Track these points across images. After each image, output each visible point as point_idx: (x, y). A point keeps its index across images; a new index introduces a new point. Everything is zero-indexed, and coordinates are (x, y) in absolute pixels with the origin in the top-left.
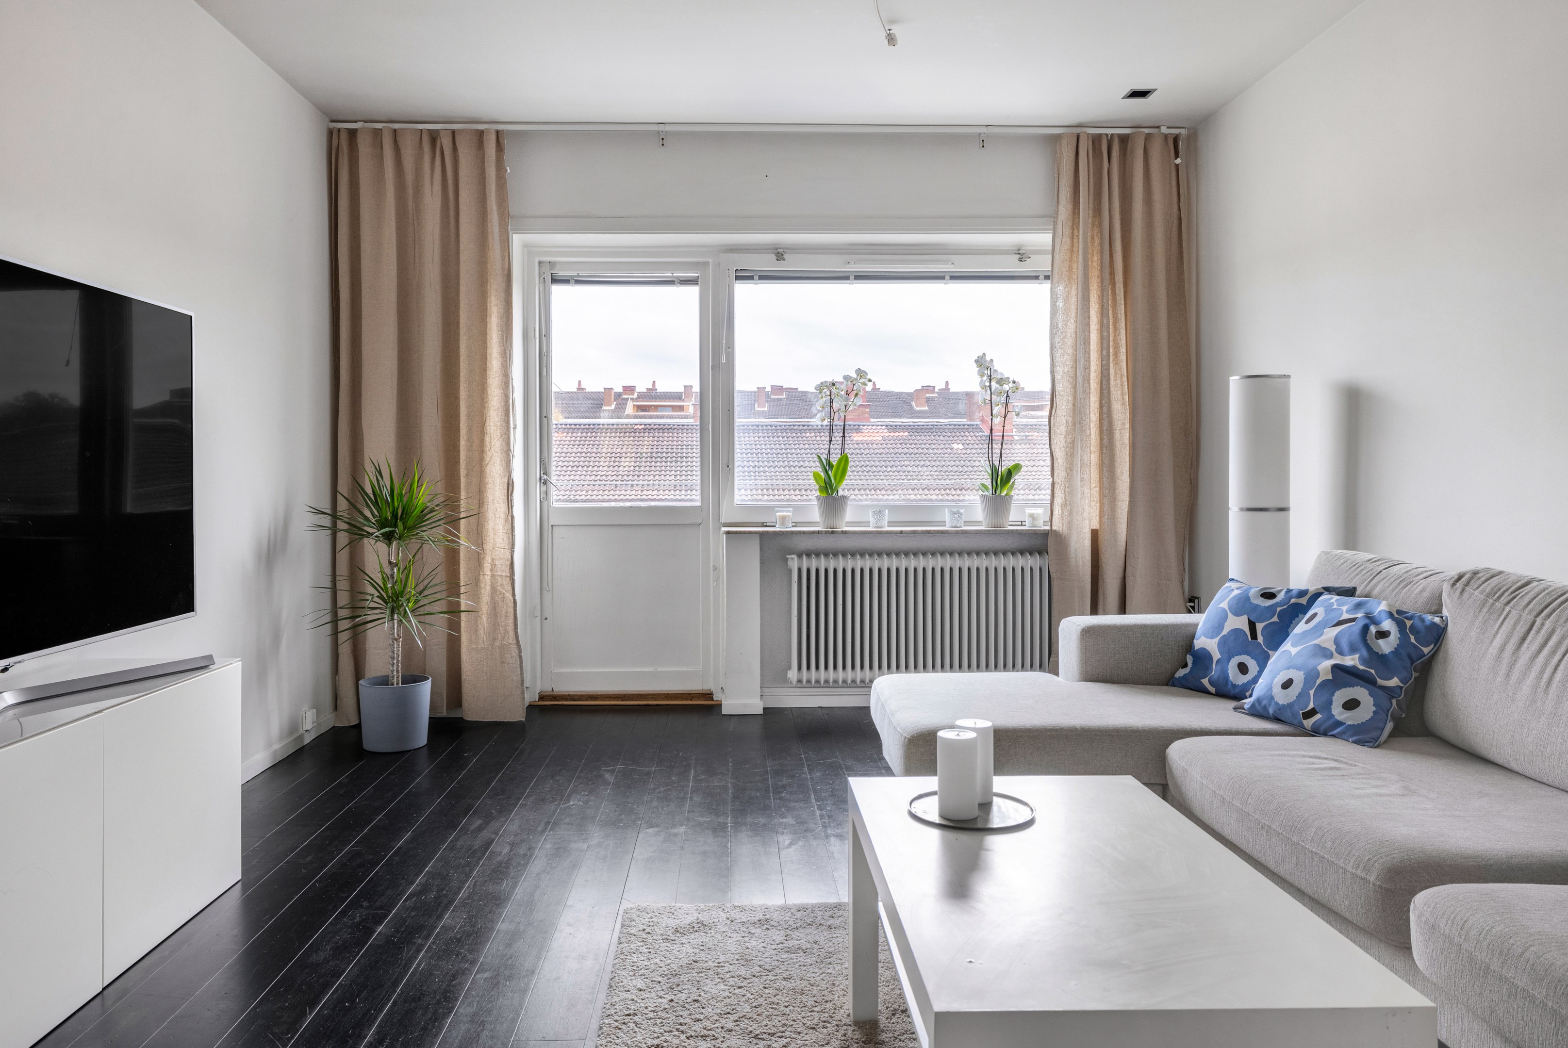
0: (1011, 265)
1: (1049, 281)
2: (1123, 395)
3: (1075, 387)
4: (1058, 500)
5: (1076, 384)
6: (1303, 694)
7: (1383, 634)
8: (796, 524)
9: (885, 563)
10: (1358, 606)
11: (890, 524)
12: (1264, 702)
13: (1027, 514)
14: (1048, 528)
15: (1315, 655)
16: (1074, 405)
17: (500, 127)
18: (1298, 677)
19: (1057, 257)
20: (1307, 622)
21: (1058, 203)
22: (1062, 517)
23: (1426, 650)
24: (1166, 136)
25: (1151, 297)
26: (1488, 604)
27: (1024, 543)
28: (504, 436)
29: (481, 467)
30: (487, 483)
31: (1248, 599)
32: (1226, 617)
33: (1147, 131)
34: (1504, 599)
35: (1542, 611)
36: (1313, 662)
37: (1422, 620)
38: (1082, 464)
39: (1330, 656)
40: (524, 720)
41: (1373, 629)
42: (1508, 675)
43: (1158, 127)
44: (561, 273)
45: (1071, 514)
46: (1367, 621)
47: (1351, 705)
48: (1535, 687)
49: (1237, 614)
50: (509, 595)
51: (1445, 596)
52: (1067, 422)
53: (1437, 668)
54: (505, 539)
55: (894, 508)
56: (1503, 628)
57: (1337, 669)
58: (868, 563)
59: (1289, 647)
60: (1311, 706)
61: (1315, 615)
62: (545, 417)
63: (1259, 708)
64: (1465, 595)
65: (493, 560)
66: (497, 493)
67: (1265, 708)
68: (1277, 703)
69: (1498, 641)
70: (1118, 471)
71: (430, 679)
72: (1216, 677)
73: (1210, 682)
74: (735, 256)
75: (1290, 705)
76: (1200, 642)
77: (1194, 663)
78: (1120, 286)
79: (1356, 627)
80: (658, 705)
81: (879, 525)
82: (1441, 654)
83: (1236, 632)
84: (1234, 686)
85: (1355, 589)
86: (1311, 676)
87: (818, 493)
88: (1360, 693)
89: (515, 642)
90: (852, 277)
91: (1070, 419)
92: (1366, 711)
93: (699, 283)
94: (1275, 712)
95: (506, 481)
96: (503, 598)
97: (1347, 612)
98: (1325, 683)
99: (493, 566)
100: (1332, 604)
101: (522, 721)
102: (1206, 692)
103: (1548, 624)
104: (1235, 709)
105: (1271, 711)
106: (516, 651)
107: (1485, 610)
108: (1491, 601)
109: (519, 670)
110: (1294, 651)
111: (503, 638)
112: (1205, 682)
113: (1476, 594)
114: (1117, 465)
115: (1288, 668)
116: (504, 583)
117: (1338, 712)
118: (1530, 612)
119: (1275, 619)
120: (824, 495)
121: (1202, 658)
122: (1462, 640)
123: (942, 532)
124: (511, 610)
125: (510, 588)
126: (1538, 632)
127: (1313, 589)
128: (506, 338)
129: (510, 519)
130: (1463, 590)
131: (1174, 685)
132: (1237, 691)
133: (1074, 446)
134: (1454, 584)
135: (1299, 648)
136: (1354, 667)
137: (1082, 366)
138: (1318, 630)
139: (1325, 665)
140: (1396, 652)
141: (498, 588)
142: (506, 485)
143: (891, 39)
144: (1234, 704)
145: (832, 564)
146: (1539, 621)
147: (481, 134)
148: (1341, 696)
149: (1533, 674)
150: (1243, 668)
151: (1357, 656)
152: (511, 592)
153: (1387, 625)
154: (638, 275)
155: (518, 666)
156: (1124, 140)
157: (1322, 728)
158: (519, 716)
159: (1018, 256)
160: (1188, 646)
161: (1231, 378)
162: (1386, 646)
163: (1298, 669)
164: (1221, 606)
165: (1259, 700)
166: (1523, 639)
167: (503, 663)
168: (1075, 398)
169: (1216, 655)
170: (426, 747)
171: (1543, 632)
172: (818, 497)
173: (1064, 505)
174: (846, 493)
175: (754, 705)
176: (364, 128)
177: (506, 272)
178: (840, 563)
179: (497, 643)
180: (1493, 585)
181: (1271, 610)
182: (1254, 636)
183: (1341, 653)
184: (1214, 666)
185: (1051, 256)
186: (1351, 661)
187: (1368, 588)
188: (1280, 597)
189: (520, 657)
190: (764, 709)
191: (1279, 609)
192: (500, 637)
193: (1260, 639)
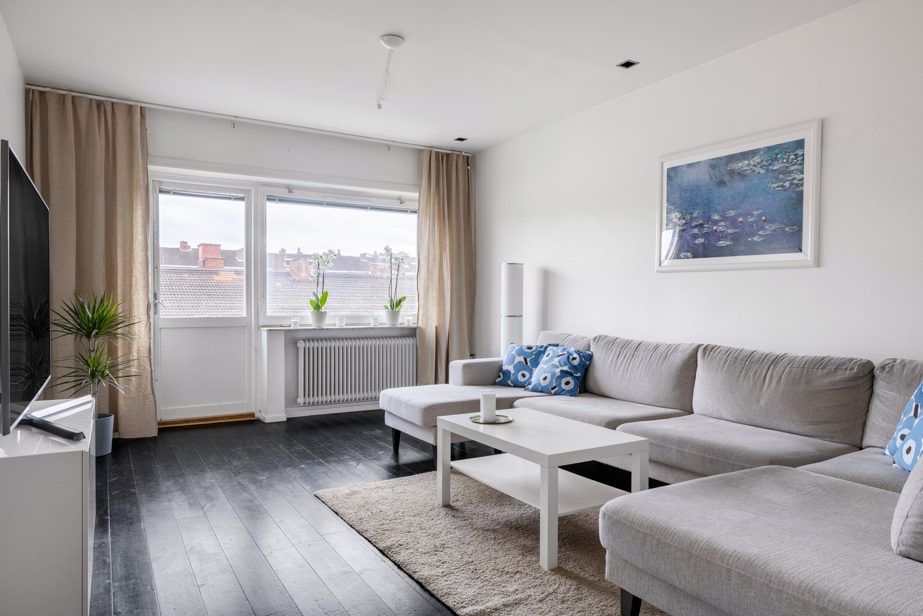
0: (397, 205)
1: (417, 214)
2: (447, 267)
3: (428, 263)
4: (421, 313)
5: (429, 262)
6: (551, 382)
7: (574, 359)
8: (301, 325)
9: (346, 343)
10: (564, 350)
11: (346, 325)
12: (537, 386)
13: (405, 320)
14: (416, 326)
15: (553, 367)
16: (428, 271)
17: (143, 105)
18: (549, 376)
19: (421, 204)
20: (547, 356)
21: (421, 179)
22: (422, 321)
23: (587, 363)
24: (464, 156)
25: (458, 225)
26: (606, 346)
27: (405, 332)
28: (146, 278)
29: (130, 295)
30: (134, 304)
31: (523, 350)
32: (515, 357)
33: (457, 153)
34: (611, 344)
35: (623, 347)
36: (553, 370)
37: (586, 353)
38: (432, 297)
39: (558, 367)
40: (157, 435)
41: (571, 357)
42: (615, 368)
43: (461, 152)
44: (165, 188)
45: (427, 319)
46: (569, 355)
47: (567, 383)
48: (623, 371)
49: (519, 356)
50: (148, 367)
51: (591, 344)
52: (424, 278)
53: (591, 369)
54: (146, 335)
55: (348, 317)
56: (612, 354)
57: (562, 371)
58: (337, 344)
59: (541, 365)
60: (554, 385)
61: (549, 354)
62: (156, 268)
63: (535, 388)
64: (598, 343)
65: (138, 347)
66: (141, 310)
67: (537, 388)
68: (542, 386)
69: (611, 358)
70: (446, 300)
71: (113, 415)
72: (513, 380)
73: (512, 382)
74: (268, 188)
75: (547, 386)
76: (505, 368)
77: (503, 375)
78: (446, 219)
79: (565, 357)
80: (225, 422)
81: (341, 325)
82: (592, 364)
83: (520, 362)
84: (521, 382)
85: (558, 344)
86: (553, 375)
87: (313, 310)
88: (569, 379)
89: (152, 392)
90: (325, 204)
91: (426, 277)
92: (571, 386)
93: (245, 200)
94: (541, 389)
95: (147, 303)
96: (145, 368)
97: (561, 352)
98: (558, 377)
99: (139, 351)
100: (555, 350)
101: (155, 436)
102: (510, 386)
103: (625, 351)
104: (525, 390)
105: (539, 389)
106: (152, 397)
107: (605, 348)
108: (607, 345)
109: (154, 408)
110: (545, 367)
111: (145, 391)
112: (509, 382)
113: (602, 343)
114: (446, 298)
115: (545, 373)
116: (145, 360)
117: (563, 386)
118: (619, 348)
119: (533, 357)
120: (316, 311)
121: (507, 374)
122: (599, 359)
123: (370, 328)
124: (149, 375)
125: (149, 363)
126: (622, 354)
127: (545, 345)
128: (147, 223)
129: (149, 324)
130: (597, 342)
131: (496, 385)
132: (522, 384)
133: (428, 289)
134: (594, 340)
135: (547, 366)
136: (567, 370)
137: (432, 254)
138: (552, 359)
139: (558, 371)
140: (579, 364)
141: (142, 363)
142: (146, 305)
143: (380, 106)
144: (524, 389)
145: (320, 344)
146: (622, 350)
147: (130, 107)
148: (564, 381)
149: (622, 367)
150: (524, 375)
151: (567, 367)
152: (149, 365)
153: (575, 355)
154: (210, 193)
155: (154, 406)
156: (448, 155)
157: (558, 392)
158: (154, 433)
159: (400, 201)
160: (500, 369)
161: (503, 264)
162: (576, 363)
163: (548, 373)
164: (513, 353)
165: (535, 385)
166: (618, 357)
167: (144, 405)
168: (428, 268)
169: (513, 372)
170: (110, 454)
171: (624, 354)
172: (312, 312)
173: (424, 315)
174: (325, 310)
175: (283, 417)
176: (50, 92)
177: (146, 186)
178: (325, 344)
179: (141, 394)
180: (607, 340)
181: (532, 353)
182: (527, 363)
183: (561, 366)
184: (512, 376)
185: (418, 203)
186: (565, 368)
187: (562, 344)
188: (534, 348)
189: (155, 401)
190: (287, 418)
191: (534, 353)
192: (142, 390)
193: (529, 364)
